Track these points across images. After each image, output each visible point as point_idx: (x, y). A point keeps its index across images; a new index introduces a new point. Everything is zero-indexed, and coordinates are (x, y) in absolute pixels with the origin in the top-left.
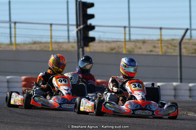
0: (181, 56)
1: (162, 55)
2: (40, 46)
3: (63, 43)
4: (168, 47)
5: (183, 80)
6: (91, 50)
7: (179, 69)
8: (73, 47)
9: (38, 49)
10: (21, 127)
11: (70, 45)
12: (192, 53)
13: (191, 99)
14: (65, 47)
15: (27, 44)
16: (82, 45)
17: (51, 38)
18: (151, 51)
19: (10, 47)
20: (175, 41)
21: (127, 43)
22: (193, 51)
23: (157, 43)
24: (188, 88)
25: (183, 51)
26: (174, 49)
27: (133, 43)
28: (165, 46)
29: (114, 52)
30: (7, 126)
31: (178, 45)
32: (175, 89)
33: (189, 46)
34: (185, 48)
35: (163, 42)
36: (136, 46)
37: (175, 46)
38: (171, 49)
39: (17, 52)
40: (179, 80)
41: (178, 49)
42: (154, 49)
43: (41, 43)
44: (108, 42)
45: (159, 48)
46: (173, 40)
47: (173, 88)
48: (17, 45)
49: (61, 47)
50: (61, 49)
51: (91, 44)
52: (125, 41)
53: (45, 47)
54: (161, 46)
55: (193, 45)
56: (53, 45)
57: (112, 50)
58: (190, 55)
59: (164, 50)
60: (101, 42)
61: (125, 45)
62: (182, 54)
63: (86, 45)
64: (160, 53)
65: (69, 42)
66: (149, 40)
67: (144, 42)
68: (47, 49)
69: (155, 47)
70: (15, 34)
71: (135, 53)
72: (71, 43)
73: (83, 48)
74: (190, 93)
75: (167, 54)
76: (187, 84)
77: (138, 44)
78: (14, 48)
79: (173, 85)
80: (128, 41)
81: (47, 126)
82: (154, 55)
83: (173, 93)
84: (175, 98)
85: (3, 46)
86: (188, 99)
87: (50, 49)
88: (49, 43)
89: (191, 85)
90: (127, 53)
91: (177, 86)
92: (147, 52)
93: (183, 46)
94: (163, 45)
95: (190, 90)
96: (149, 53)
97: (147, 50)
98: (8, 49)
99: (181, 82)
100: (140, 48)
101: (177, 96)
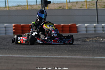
0: (97, 9)
1: (87, 9)
2: (22, 8)
3: (34, 5)
4: (90, 5)
5: (99, 22)
6: (49, 8)
7: (96, 16)
8: (39, 7)
9: (20, 9)
10: (14, 51)
11: (37, 6)
12: (103, 8)
13: (104, 32)
14: (35, 7)
15: (14, 7)
16: (44, 6)
17: (27, 3)
18: (81, 8)
19: (6, 9)
21: (68, 4)
22: (104, 6)
23: (84, 3)
24: (102, 27)
25: (98, 6)
26: (93, 6)
27: (71, 4)
28: (88, 4)
29: (61, 8)
30: (7, 50)
31: (95, 4)
32: (95, 27)
33: (101, 4)
34: (99, 5)
35: (87, 2)
36: (73, 5)
37: (94, 4)
38: (91, 6)
39: (9, 11)
40: (97, 22)
41: (95, 5)
42: (82, 6)
43: (22, 6)
44: (57, 4)
45: (85, 5)
46: (92, 1)
47: (94, 27)
48: (9, 7)
49: (33, 7)
50: (33, 9)
51: (49, 5)
52: (67, 3)
53: (24, 8)
54: (87, 5)
55: (104, 3)
56: (28, 6)
57: (60, 8)
58: (102, 8)
59: (88, 7)
60: (54, 4)
61: (67, 5)
62: (98, 8)
63: (46, 6)
64: (86, 8)
65: (37, 5)
66: (80, 2)
67: (77, 3)
68: (25, 9)
69: (83, 5)
70: (8, 2)
71: (72, 9)
72: (38, 5)
73: (44, 7)
74: (103, 29)
75: (90, 9)
76: (101, 24)
77: (74, 4)
78: (7, 9)
79: (93, 25)
80: (68, 3)
81: (28, 50)
82: (82, 10)
83: (94, 29)
84: (95, 32)
85: (2, 8)
86: (102, 32)
87: (27, 9)
88: (26, 6)
89: (103, 25)
90: (68, 9)
91: (96, 25)
92: (79, 8)
93: (98, 4)
94: (87, 4)
95: (103, 27)
96: (80, 9)
97: (79, 7)
98: (4, 10)
99: (98, 23)
100: (75, 6)
101: (96, 31)
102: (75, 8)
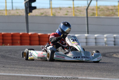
4: (76, 12)
7: (86, 26)
12: (92, 15)
18: (66, 15)
20: (79, 8)
23: (69, 9)
26: (80, 13)
29: (43, 15)
36: (56, 11)
37: (80, 11)
38: (78, 13)
46: (78, 7)
54: (74, 11)
55: (91, 10)
61: (52, 11)
66: (63, 8)
67: (60, 9)
69: (68, 12)
71: (57, 16)
75: (77, 16)
90: (53, 16)
92: (64, 15)
100: (59, 13)
102: (59, 15)
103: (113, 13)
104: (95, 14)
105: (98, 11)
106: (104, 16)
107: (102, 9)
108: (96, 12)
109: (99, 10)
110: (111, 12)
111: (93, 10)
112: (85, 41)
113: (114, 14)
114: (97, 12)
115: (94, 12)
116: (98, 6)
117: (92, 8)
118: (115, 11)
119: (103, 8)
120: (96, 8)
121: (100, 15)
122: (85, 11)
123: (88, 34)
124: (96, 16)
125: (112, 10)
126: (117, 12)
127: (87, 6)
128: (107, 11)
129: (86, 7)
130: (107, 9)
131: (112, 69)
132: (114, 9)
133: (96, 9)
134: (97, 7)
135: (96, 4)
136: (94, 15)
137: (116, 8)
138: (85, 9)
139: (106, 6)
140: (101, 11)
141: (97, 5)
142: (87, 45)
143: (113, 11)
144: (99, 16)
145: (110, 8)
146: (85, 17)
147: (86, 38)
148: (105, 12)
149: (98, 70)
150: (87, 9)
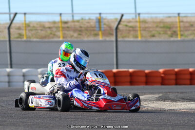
5: (13, 66)
40: (9, 66)
101: (12, 82)
103: (51, 33)
104: (23, 36)
105: (27, 31)
106: (38, 38)
107: (34, 27)
108: (24, 32)
109: (30, 28)
110: (49, 31)
111: (19, 28)
112: (6, 79)
113: (54, 35)
114: (26, 33)
115: (20, 32)
116: (27, 22)
117: (18, 25)
118: (54, 29)
119: (35, 25)
120: (24, 25)
121: (30, 38)
122: (7, 31)
123: (11, 67)
124: (25, 39)
125: (49, 28)
126: (59, 31)
127: (9, 22)
128: (42, 30)
129: (7, 24)
130: (42, 26)
131: (52, 125)
132: (54, 27)
133: (24, 28)
134: (26, 24)
135: (23, 19)
136: (21, 37)
137: (56, 25)
138: (5, 27)
139: (40, 22)
140: (31, 30)
141: (25, 21)
142: (9, 86)
143: (52, 31)
144: (28, 39)
145: (47, 25)
146: (6, 41)
147: (9, 75)
148: (39, 31)
149: (28, 127)
150: (9, 28)
